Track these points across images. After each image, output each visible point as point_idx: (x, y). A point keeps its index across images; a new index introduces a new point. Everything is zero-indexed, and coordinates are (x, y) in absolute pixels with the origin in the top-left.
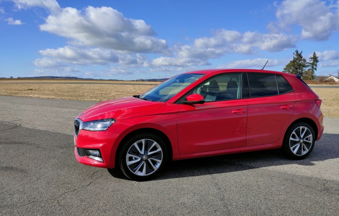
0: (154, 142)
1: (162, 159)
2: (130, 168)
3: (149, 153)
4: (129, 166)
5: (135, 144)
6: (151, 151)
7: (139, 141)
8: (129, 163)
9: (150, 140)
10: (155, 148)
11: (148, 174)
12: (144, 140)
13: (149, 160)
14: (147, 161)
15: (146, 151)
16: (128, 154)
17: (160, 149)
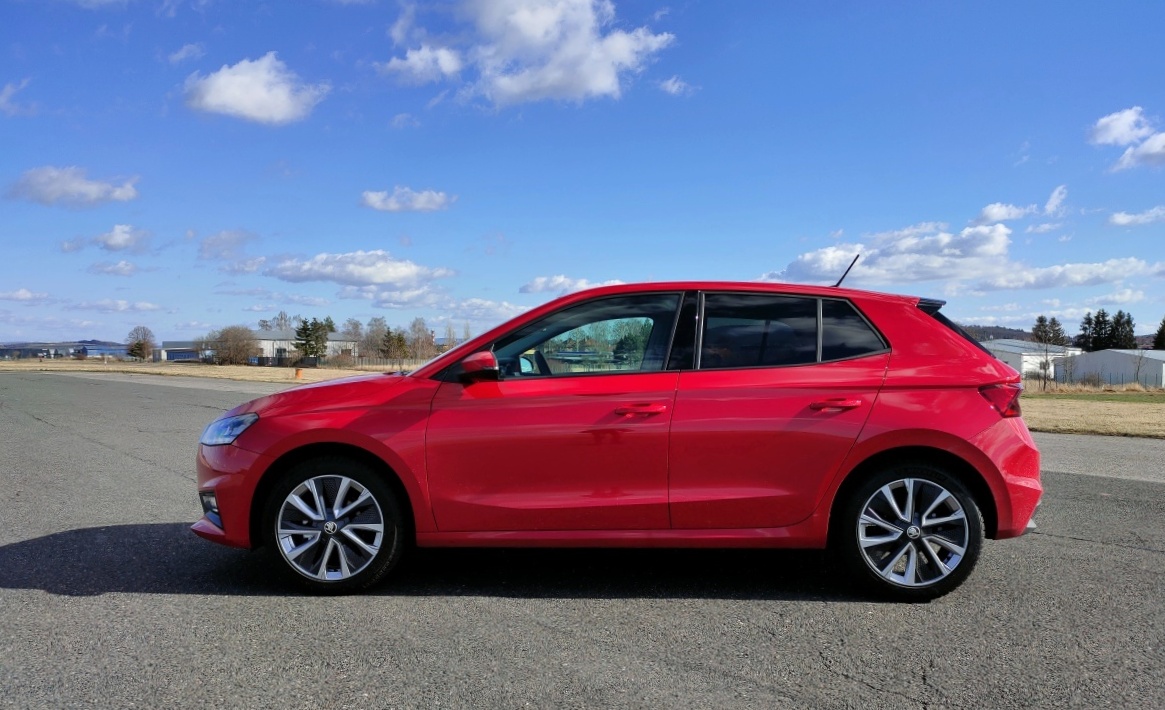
0: (380, 523)
1: (354, 574)
2: (285, 509)
3: (347, 532)
4: (288, 503)
5: (345, 482)
6: (356, 532)
7: (359, 485)
8: (294, 499)
9: (377, 511)
10: (369, 537)
11: (298, 564)
12: (370, 494)
13: (332, 542)
14: (325, 538)
15: (347, 519)
16: (312, 481)
17: (373, 550)
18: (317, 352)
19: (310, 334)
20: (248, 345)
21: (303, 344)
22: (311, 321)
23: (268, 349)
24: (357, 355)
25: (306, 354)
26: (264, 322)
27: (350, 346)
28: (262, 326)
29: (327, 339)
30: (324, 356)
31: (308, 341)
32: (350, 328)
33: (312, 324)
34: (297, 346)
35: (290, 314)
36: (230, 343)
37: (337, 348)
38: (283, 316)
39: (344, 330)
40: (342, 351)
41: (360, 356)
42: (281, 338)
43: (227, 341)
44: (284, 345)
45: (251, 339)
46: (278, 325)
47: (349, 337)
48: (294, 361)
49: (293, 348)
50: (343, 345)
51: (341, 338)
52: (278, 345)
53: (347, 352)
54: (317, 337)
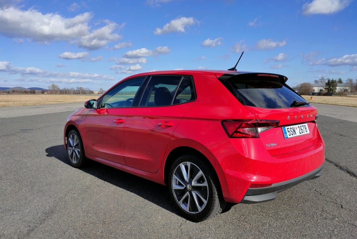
18: (333, 91)
19: (330, 85)
20: (309, 88)
21: (327, 88)
22: (331, 80)
23: (316, 90)
24: (350, 91)
25: (329, 91)
26: (316, 81)
27: (347, 88)
28: (316, 82)
29: (337, 86)
30: (336, 92)
31: (329, 87)
32: (348, 81)
33: (331, 81)
34: (325, 89)
35: (325, 78)
36: (303, 88)
37: (342, 89)
38: (323, 78)
39: (346, 82)
40: (344, 90)
41: (351, 92)
42: (321, 86)
43: (302, 87)
44: (322, 88)
45: (310, 86)
46: (321, 82)
47: (348, 85)
48: (324, 93)
49: (324, 90)
50: (345, 88)
51: (344, 85)
52: (320, 88)
53: (345, 90)
54: (333, 85)
